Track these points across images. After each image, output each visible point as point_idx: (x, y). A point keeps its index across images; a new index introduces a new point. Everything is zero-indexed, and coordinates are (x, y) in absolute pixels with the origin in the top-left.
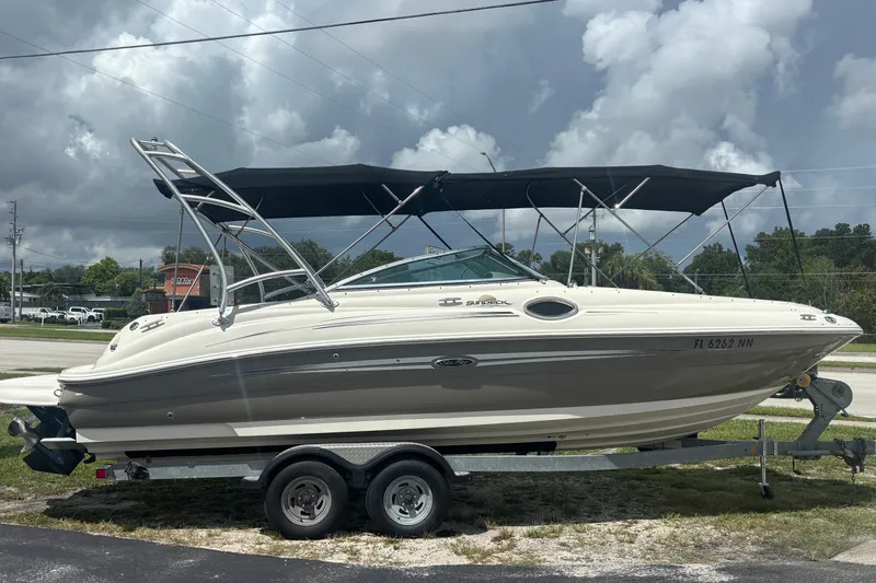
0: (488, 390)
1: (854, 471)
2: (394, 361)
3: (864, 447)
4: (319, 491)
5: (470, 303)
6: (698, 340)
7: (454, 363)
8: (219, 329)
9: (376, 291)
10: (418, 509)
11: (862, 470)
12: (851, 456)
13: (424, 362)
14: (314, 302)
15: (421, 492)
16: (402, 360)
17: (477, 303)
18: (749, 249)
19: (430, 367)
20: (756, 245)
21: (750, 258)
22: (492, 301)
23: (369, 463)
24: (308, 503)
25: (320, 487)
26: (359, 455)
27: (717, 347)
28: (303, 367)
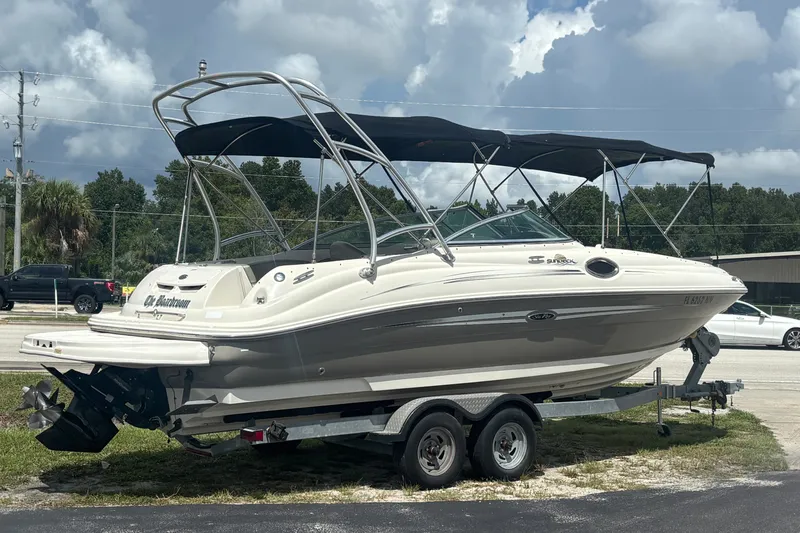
0: (558, 342)
2: (500, 315)
4: (441, 441)
5: (549, 261)
7: (542, 317)
8: (365, 282)
9: (478, 247)
10: (512, 454)
13: (521, 316)
14: (432, 256)
15: (514, 438)
16: (507, 314)
17: (554, 261)
18: (160, 180)
19: (524, 321)
20: (168, 175)
21: (160, 192)
23: (483, 412)
24: (434, 454)
25: (443, 437)
26: (475, 404)
28: (437, 320)
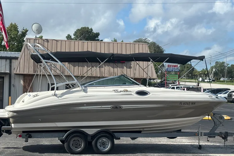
1: (225, 141)
2: (100, 107)
3: (227, 134)
5: (121, 91)
6: (181, 103)
7: (116, 108)
9: (95, 87)
11: (227, 141)
12: (223, 137)
16: (103, 106)
17: (123, 91)
19: (110, 108)
22: (127, 91)
23: (93, 134)
26: (91, 132)
27: (186, 104)
